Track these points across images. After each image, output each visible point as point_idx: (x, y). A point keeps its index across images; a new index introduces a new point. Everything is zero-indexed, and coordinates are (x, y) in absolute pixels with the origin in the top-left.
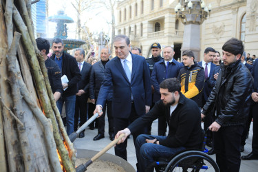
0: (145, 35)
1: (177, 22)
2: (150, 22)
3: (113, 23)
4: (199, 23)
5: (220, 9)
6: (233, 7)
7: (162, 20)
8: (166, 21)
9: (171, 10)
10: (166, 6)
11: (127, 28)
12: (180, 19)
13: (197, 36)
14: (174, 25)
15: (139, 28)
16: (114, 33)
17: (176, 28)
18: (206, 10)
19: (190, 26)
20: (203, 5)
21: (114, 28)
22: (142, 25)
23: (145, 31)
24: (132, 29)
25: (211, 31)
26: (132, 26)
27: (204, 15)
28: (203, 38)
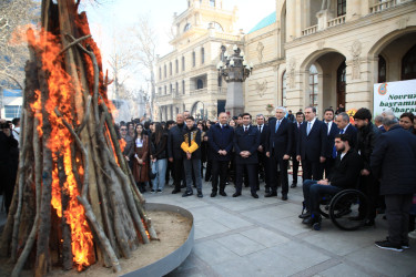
0: (187, 93)
1: (220, 79)
2: (192, 79)
3: (152, 80)
4: (242, 81)
5: (262, 66)
6: (275, 64)
7: (205, 77)
8: (209, 78)
9: (213, 67)
10: (207, 63)
11: (168, 85)
12: (222, 75)
13: (240, 94)
14: (217, 82)
15: (180, 85)
16: (153, 91)
17: (220, 85)
18: (248, 67)
19: (233, 83)
20: (244, 63)
21: (153, 85)
23: (187, 88)
24: (174, 87)
25: (254, 88)
26: (174, 83)
27: (246, 73)
28: (247, 95)
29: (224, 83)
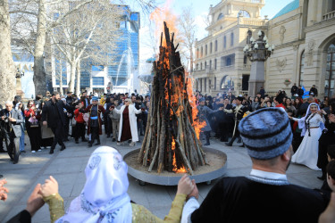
0: (218, 68)
1: (245, 58)
2: (223, 58)
3: (191, 59)
4: (264, 60)
5: (283, 46)
6: (295, 44)
7: (233, 56)
8: (236, 57)
9: (241, 48)
10: (236, 45)
11: (203, 63)
12: (247, 56)
13: (262, 71)
14: (242, 60)
15: (213, 63)
16: (192, 67)
17: (245, 62)
18: (270, 49)
19: (256, 63)
20: (267, 46)
21: (192, 62)
22: (216, 60)
23: (218, 65)
24: (208, 64)
25: (275, 64)
26: (208, 61)
27: (268, 53)
28: (268, 71)
29: (249, 62)
